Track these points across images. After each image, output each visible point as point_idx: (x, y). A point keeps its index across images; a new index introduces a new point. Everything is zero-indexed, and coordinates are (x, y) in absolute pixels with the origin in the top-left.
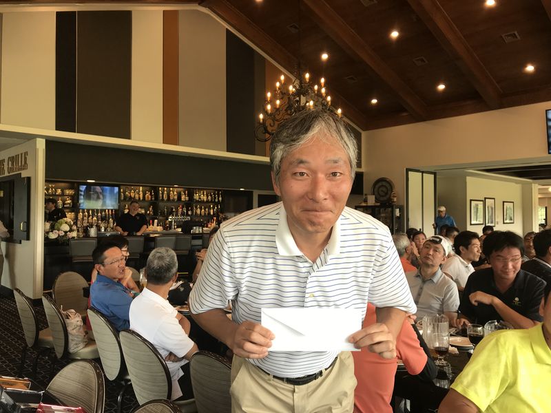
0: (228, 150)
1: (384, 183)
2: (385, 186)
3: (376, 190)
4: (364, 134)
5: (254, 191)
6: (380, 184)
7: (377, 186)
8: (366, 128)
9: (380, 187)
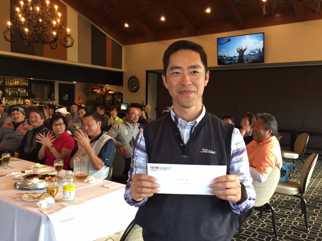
0: (12, 51)
1: (135, 79)
2: (135, 81)
3: (130, 83)
4: (124, 48)
5: (56, 81)
6: (132, 80)
7: (131, 81)
8: (124, 44)
9: (132, 81)
